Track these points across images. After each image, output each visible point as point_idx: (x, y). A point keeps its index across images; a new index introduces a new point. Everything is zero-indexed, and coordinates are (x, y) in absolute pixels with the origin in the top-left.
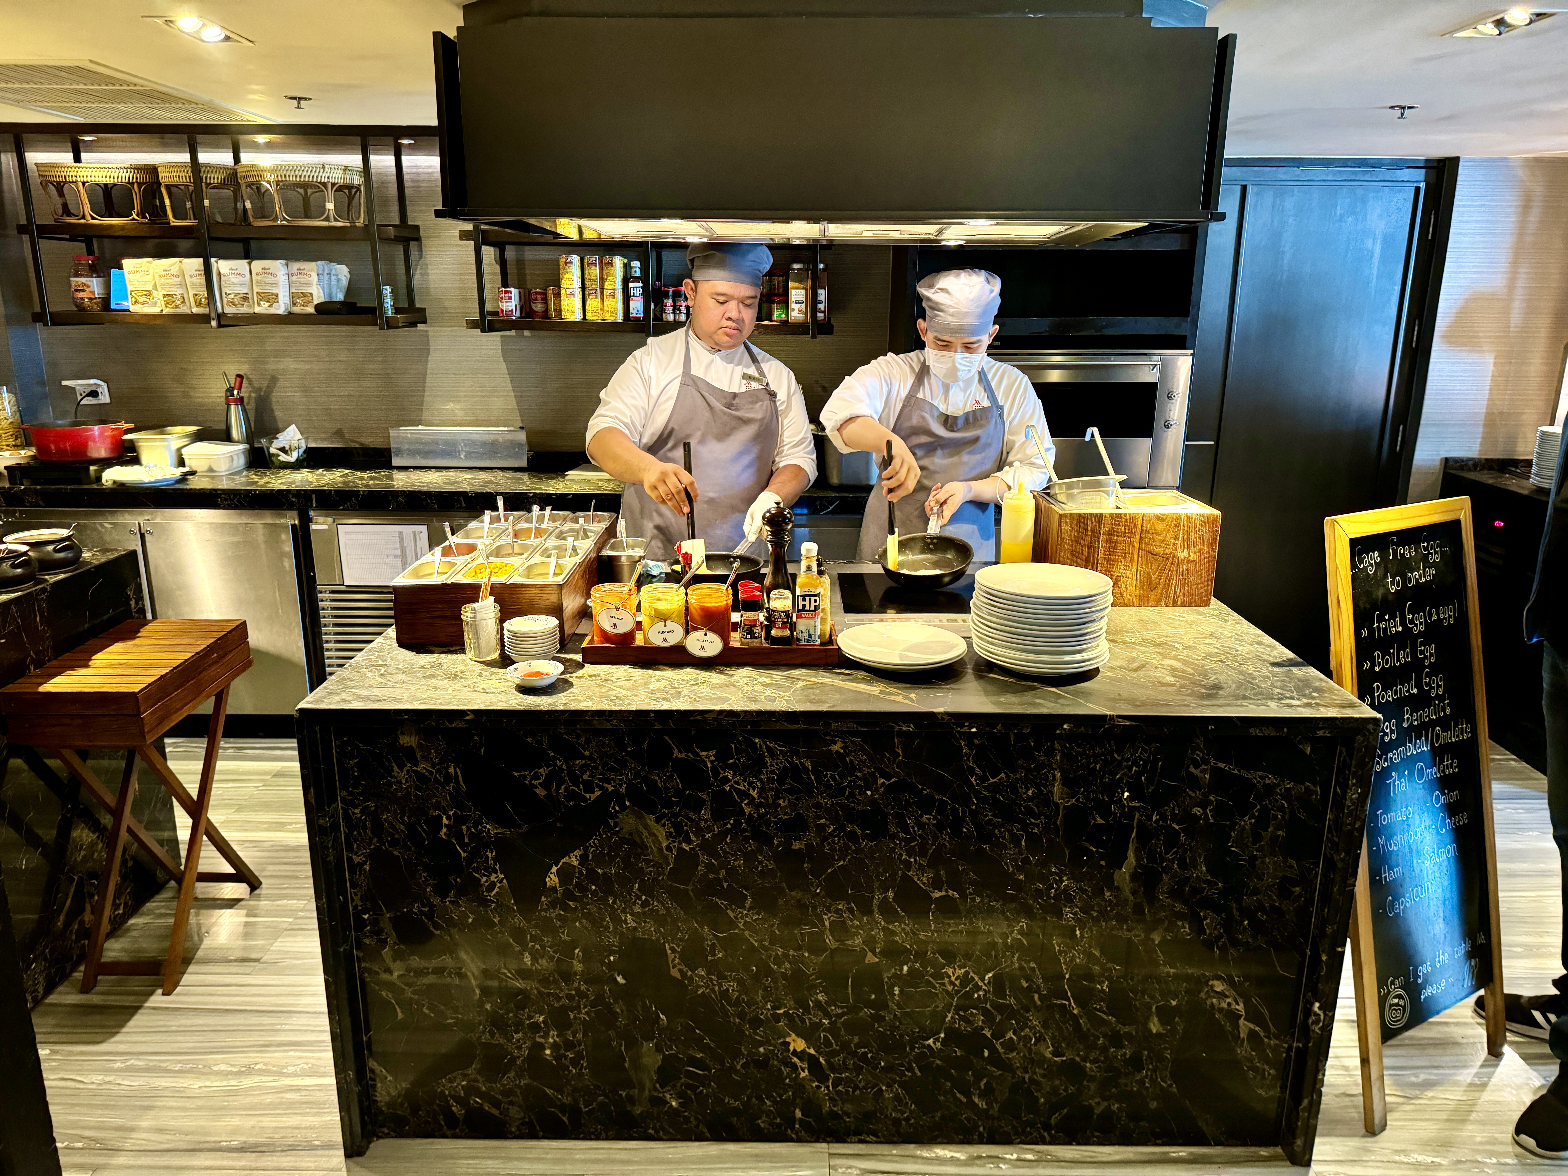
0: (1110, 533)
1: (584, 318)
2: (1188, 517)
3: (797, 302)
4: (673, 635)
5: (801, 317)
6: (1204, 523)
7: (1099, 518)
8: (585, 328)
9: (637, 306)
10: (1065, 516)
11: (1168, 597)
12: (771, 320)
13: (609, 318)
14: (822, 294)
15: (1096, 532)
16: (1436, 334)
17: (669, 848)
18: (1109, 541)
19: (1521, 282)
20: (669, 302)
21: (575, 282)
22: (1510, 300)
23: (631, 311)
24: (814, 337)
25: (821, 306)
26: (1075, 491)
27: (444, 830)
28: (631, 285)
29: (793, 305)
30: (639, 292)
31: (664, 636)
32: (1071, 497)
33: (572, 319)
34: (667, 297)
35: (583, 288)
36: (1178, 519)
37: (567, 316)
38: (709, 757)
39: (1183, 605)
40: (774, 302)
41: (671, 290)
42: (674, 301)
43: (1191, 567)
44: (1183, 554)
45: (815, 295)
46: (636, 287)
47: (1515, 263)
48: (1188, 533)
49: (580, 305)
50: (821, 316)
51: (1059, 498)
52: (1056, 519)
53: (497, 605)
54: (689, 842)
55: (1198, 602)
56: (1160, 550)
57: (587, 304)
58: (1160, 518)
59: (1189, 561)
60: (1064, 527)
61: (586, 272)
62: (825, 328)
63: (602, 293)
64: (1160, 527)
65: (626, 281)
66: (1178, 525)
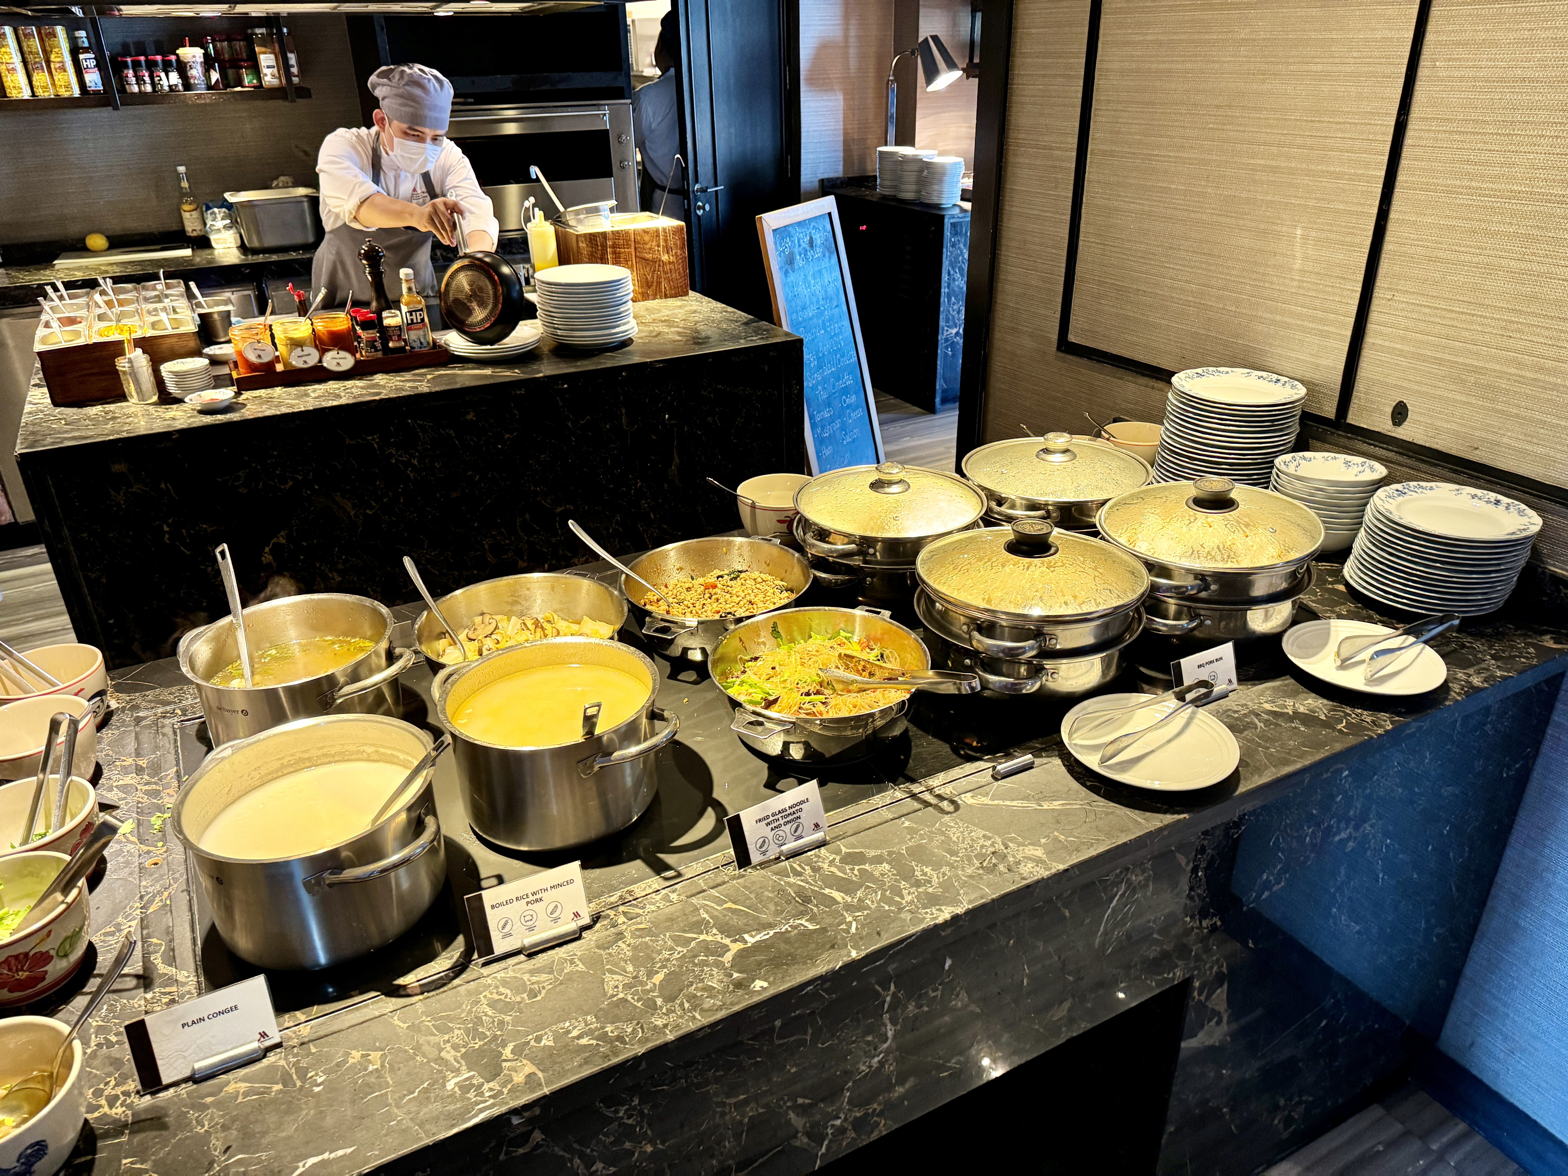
0: (614, 246)
1: (33, 95)
2: (664, 230)
3: (268, 67)
4: (311, 358)
5: (275, 82)
6: (674, 233)
7: (604, 235)
8: (36, 105)
9: (93, 79)
10: (580, 235)
11: (661, 292)
12: (243, 87)
13: (64, 93)
14: (292, 58)
15: (604, 247)
16: (802, 77)
17: (356, 515)
18: (614, 253)
19: (853, 33)
20: (130, 73)
21: (14, 55)
22: (846, 47)
23: (88, 84)
24: (293, 101)
25: (295, 70)
26: (582, 216)
27: (167, 536)
28: (81, 57)
29: (265, 71)
30: (93, 63)
31: (304, 359)
32: (580, 221)
33: (20, 96)
34: (127, 67)
35: (25, 62)
36: (657, 231)
37: (13, 94)
38: (374, 439)
39: (671, 297)
40: (241, 67)
41: (129, 60)
42: (135, 72)
43: (672, 266)
44: (665, 258)
45: (286, 60)
46: (88, 59)
47: (846, 17)
48: (666, 241)
49: (26, 81)
50: (296, 80)
51: (570, 223)
52: (574, 240)
53: (146, 356)
54: (371, 508)
55: (679, 293)
56: (649, 256)
57: (34, 79)
58: (646, 232)
59: (670, 263)
60: (581, 244)
61: (24, 45)
62: (302, 92)
63: (49, 67)
64: (647, 238)
65: (75, 51)
66: (658, 236)
